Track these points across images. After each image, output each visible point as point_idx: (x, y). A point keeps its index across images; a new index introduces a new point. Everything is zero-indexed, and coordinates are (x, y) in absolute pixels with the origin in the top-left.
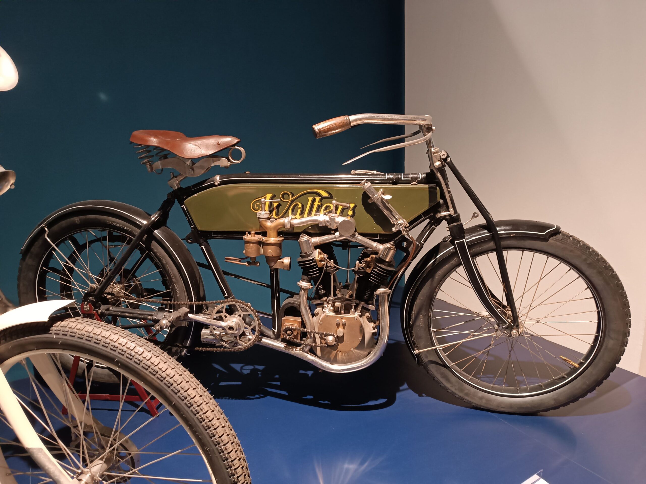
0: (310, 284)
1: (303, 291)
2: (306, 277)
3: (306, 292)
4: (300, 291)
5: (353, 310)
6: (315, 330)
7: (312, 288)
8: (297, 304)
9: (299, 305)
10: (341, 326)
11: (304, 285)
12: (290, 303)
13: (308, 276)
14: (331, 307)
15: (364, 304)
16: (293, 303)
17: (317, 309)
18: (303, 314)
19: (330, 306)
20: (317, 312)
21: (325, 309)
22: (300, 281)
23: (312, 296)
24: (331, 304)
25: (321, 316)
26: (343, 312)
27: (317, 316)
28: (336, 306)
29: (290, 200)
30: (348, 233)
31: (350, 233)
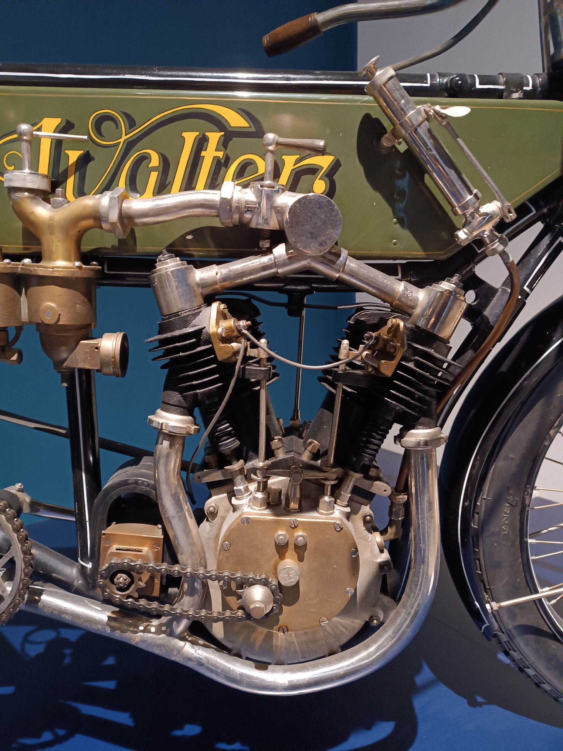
0: (190, 418)
1: (166, 443)
2: (175, 397)
3: (177, 446)
4: (157, 443)
5: (326, 498)
6: (205, 567)
7: (198, 431)
8: (148, 485)
9: (155, 488)
10: (291, 552)
11: (172, 424)
12: (125, 483)
13: (181, 391)
14: (258, 490)
15: (360, 478)
16: (136, 482)
17: (214, 498)
18: (168, 518)
19: (253, 487)
20: (211, 509)
21: (237, 499)
22: (159, 411)
23: (198, 460)
24: (259, 483)
25: (224, 518)
26: (294, 505)
27: (213, 520)
28: (273, 487)
29: (122, 140)
30: (319, 243)
31: (326, 243)
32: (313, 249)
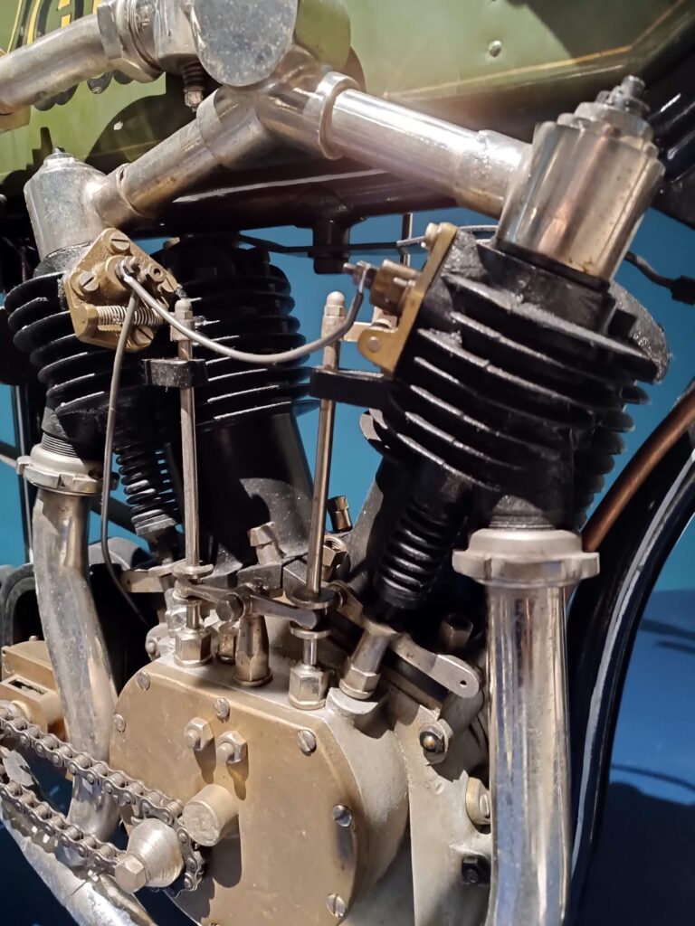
10: (220, 771)
14: (188, 623)
15: (399, 639)
17: (159, 626)
20: (152, 645)
24: (189, 609)
26: (248, 673)
30: (256, 55)
31: (269, 53)
32: (246, 73)
